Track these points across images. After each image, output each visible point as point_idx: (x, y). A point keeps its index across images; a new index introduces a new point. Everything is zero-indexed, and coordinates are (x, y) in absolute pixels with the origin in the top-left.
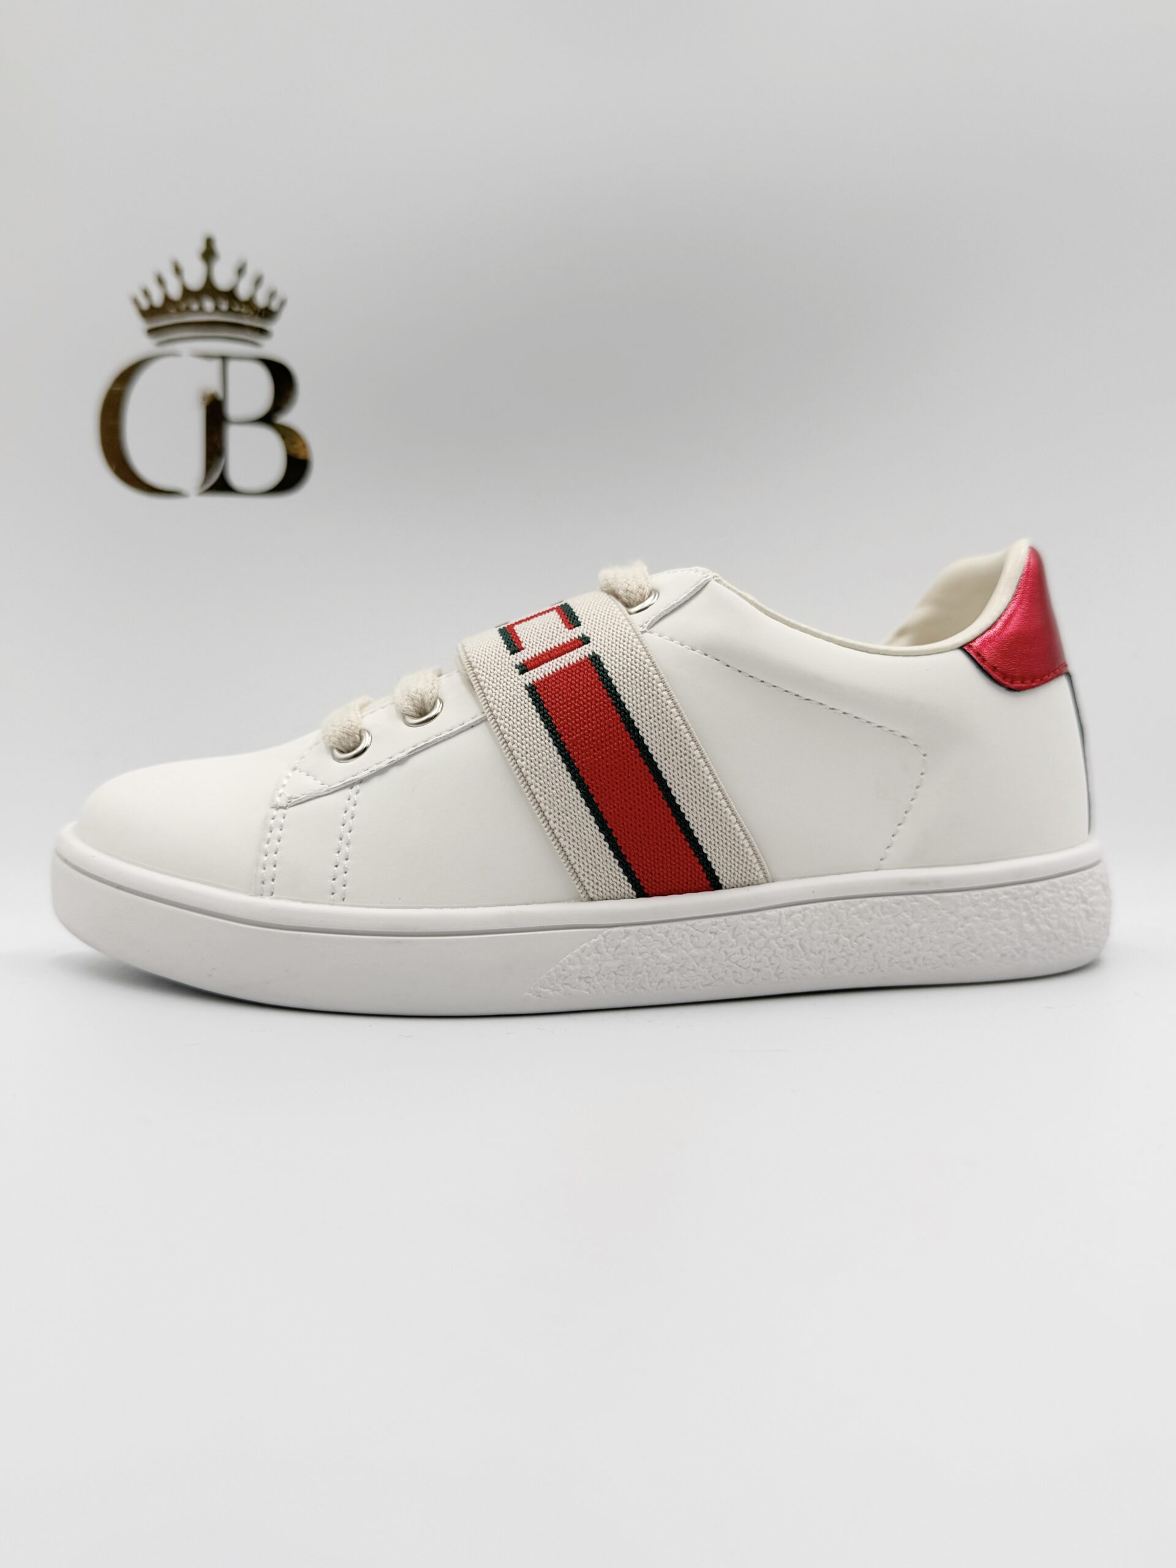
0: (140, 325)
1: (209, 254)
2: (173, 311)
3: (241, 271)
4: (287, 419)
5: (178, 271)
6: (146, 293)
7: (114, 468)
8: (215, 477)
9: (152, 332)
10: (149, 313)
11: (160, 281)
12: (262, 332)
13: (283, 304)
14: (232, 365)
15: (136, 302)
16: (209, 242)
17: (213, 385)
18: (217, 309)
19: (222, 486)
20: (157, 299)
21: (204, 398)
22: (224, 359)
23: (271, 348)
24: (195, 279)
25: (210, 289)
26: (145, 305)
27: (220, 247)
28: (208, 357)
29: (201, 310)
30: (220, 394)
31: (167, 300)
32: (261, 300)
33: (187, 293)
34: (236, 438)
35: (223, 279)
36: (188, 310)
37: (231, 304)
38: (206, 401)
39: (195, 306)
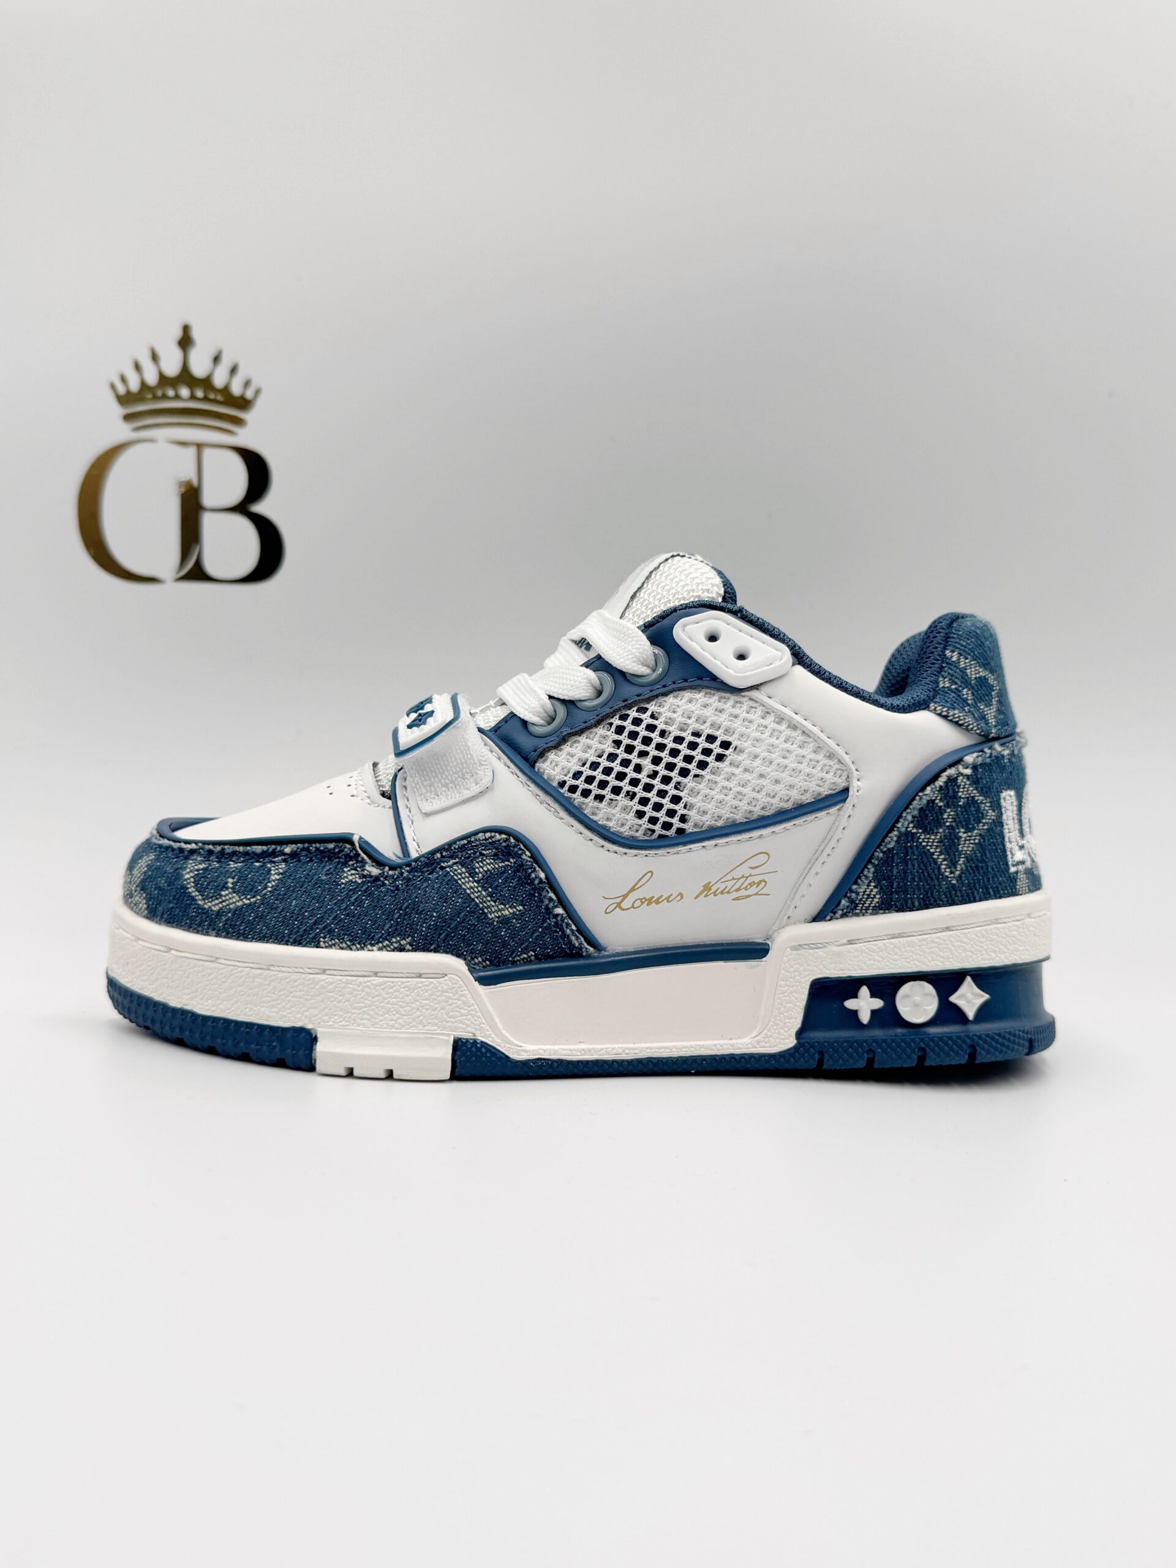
0: (118, 411)
1: (186, 341)
2: (150, 396)
3: (217, 359)
4: (260, 508)
5: (155, 357)
6: (123, 379)
7: (92, 553)
8: (191, 563)
9: (128, 418)
10: (125, 399)
11: (138, 367)
12: (238, 422)
13: (258, 392)
14: (208, 453)
15: (113, 387)
16: (186, 329)
17: (190, 475)
18: (193, 397)
19: (198, 574)
20: (134, 385)
21: (181, 484)
22: (200, 446)
23: (245, 438)
24: (171, 366)
25: (185, 376)
26: (121, 390)
27: (195, 334)
28: (183, 444)
29: (177, 397)
30: (195, 483)
31: (144, 385)
32: (236, 389)
33: (164, 380)
34: (209, 523)
35: (199, 369)
36: (165, 397)
37: (205, 392)
38: (183, 490)
39: (171, 393)
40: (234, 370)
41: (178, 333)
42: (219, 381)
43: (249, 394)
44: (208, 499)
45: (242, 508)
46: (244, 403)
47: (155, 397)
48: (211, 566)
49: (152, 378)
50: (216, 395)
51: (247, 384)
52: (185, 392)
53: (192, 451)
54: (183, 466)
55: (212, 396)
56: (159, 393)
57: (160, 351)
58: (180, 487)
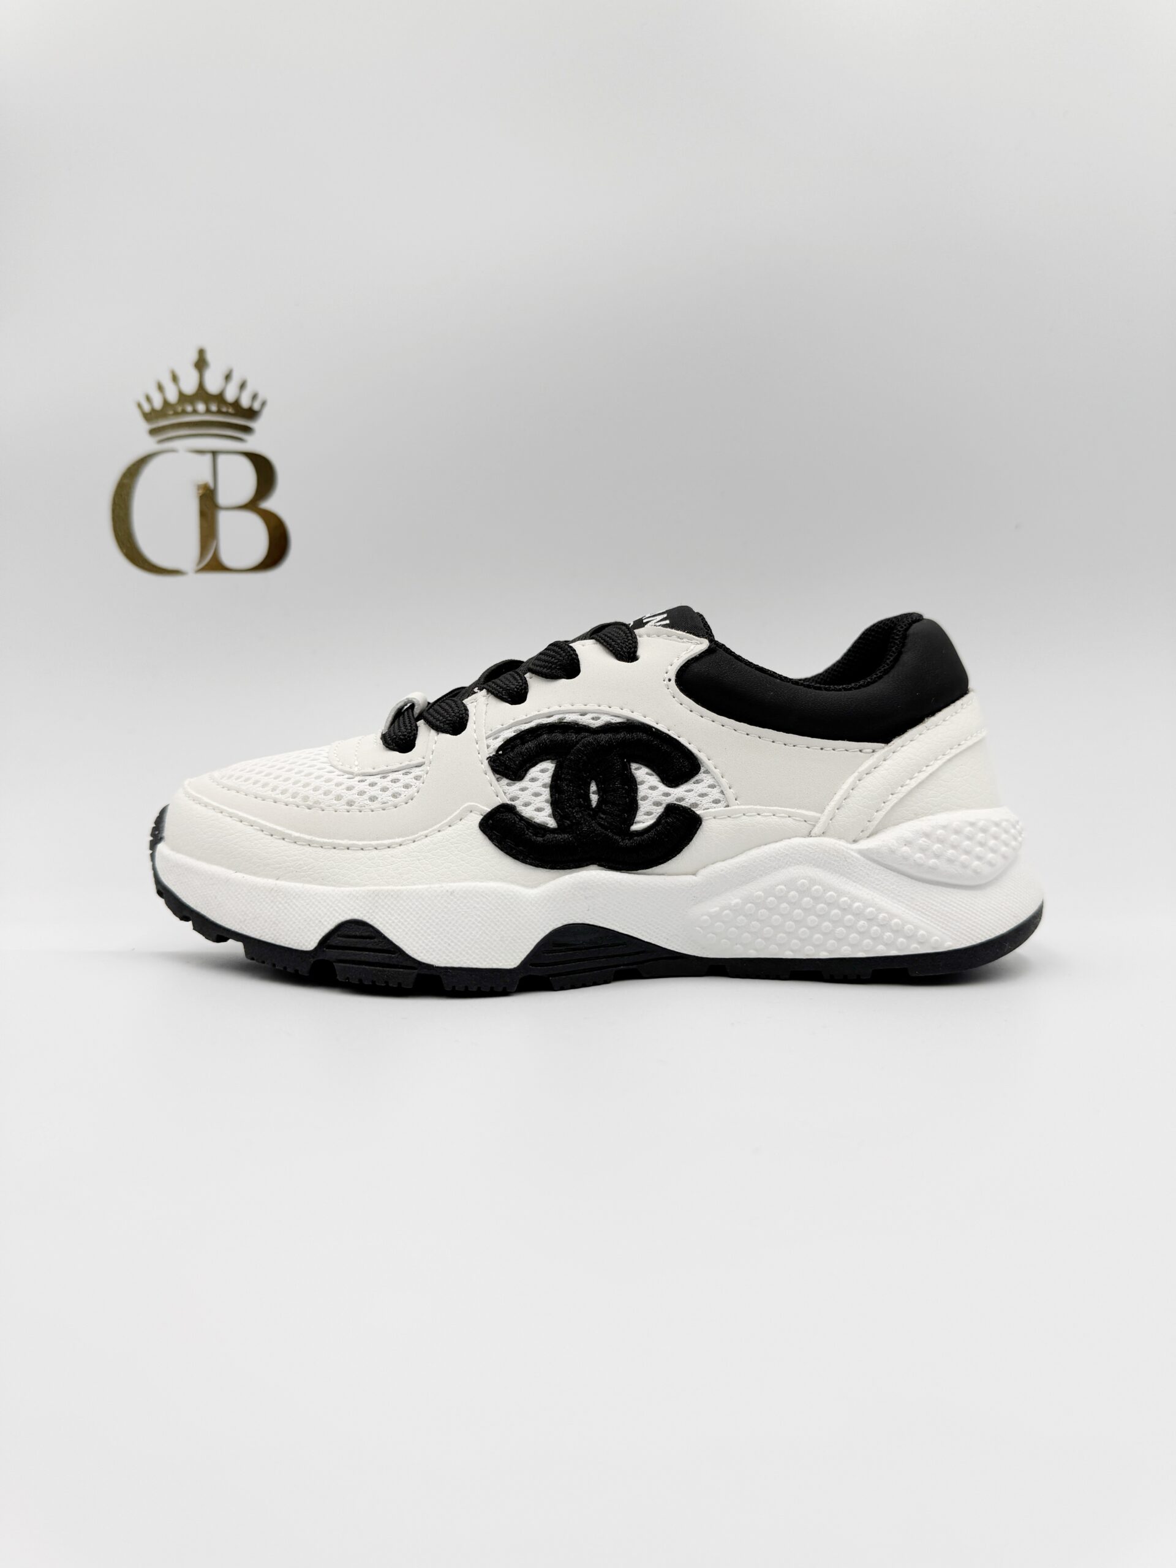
0: (144, 426)
1: (201, 364)
3: (228, 377)
4: (268, 504)
5: (175, 378)
6: (148, 399)
7: (125, 551)
8: (209, 556)
9: (153, 432)
10: (149, 416)
11: (160, 388)
12: (247, 430)
13: (264, 404)
14: (221, 459)
15: (140, 406)
16: (201, 352)
17: (207, 478)
18: (208, 411)
19: (215, 565)
20: (158, 404)
21: (199, 487)
22: (215, 453)
23: (252, 443)
24: (189, 385)
25: (202, 393)
26: (147, 408)
27: (210, 357)
28: (201, 452)
29: (195, 412)
30: (211, 485)
31: (166, 403)
32: (245, 402)
34: (224, 520)
35: (213, 385)
36: (184, 412)
37: (219, 406)
38: (201, 491)
39: (189, 408)
40: (243, 386)
41: (194, 357)
42: (230, 395)
43: (256, 406)
44: (223, 499)
45: (252, 505)
46: (252, 414)
47: (176, 414)
48: (226, 559)
49: (172, 396)
50: (228, 408)
51: (254, 397)
52: (201, 407)
53: (208, 458)
54: (200, 471)
55: (224, 409)
56: (179, 409)
57: (179, 373)
58: (198, 490)
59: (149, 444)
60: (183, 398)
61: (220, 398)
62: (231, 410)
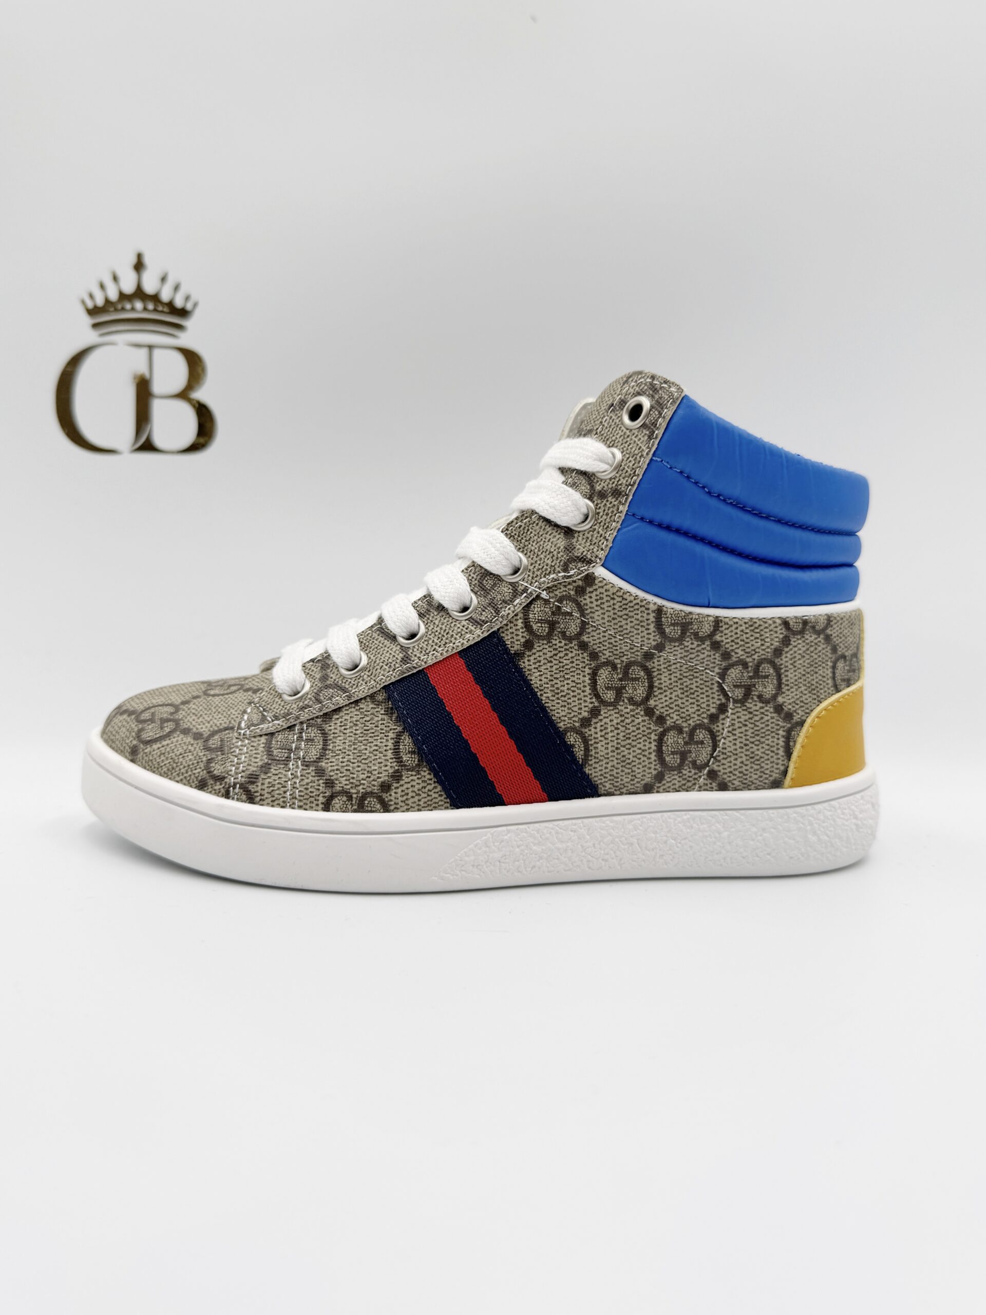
0: (87, 321)
1: (139, 266)
2: (112, 309)
3: (163, 279)
5: (115, 278)
6: (91, 296)
7: (66, 431)
8: (143, 440)
9: (95, 326)
10: (93, 312)
11: (102, 286)
12: (179, 327)
13: (195, 304)
14: (157, 353)
15: (83, 302)
16: (139, 256)
17: (143, 369)
18: (145, 309)
19: (148, 447)
20: (100, 302)
21: (135, 378)
22: (151, 347)
23: (186, 339)
24: (129, 287)
25: (139, 293)
26: (90, 305)
27: (147, 260)
28: (138, 346)
29: (133, 309)
30: (147, 375)
31: (107, 301)
32: (179, 303)
34: (159, 409)
35: (150, 287)
36: (123, 309)
37: (155, 305)
38: (137, 380)
39: (128, 306)
40: (177, 288)
41: (133, 260)
42: (165, 296)
43: (189, 307)
44: (158, 387)
45: (183, 395)
46: (183, 313)
47: (116, 310)
48: (158, 441)
49: (113, 295)
50: (163, 307)
51: (187, 298)
52: (139, 305)
53: (144, 352)
54: (138, 362)
55: (160, 308)
56: (119, 306)
57: (120, 274)
59: (92, 337)
60: (123, 296)
61: (155, 298)
62: (166, 309)
